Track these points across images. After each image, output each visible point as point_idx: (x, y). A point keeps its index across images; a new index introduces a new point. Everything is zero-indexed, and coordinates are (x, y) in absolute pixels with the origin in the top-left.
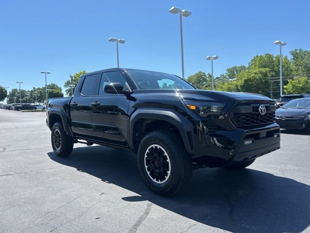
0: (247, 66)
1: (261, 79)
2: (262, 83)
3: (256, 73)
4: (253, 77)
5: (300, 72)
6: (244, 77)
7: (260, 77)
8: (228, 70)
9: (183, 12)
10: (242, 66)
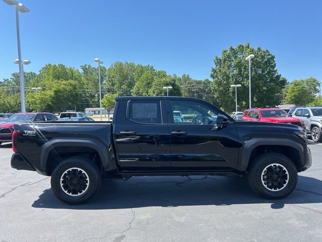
0: (38, 73)
1: (71, 91)
2: (72, 95)
3: (66, 85)
4: (64, 88)
5: (91, 86)
6: (53, 87)
7: (70, 88)
8: (14, 75)
9: (19, 6)
10: (31, 73)
